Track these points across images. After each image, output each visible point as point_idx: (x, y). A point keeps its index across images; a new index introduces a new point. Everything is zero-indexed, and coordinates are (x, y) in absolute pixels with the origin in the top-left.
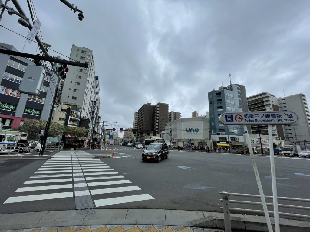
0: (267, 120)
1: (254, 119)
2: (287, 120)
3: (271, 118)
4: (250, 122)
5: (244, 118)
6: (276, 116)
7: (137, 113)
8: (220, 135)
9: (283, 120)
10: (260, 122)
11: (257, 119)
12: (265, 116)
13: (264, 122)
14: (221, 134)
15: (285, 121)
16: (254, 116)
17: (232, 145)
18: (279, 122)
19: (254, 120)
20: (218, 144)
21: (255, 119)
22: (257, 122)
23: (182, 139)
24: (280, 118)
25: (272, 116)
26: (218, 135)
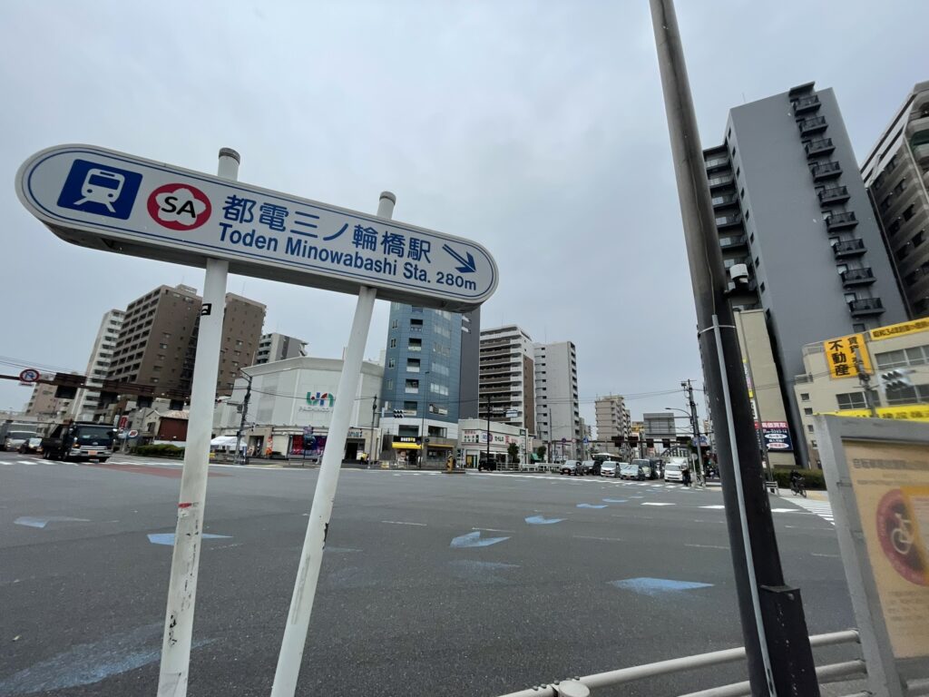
0: (351, 260)
1: (282, 238)
2: (450, 280)
3: (378, 254)
4: (254, 249)
5: (218, 215)
6: (407, 249)
7: (122, 314)
8: (401, 417)
9: (432, 276)
10: (311, 261)
11: (299, 242)
12: (350, 233)
13: (335, 266)
14: (405, 417)
15: (438, 281)
16: (289, 222)
17: (429, 447)
18: (412, 281)
19: (282, 244)
20: (395, 445)
21: (287, 234)
22: (294, 258)
23: (288, 427)
24: (422, 264)
25: (385, 241)
26: (395, 417)
